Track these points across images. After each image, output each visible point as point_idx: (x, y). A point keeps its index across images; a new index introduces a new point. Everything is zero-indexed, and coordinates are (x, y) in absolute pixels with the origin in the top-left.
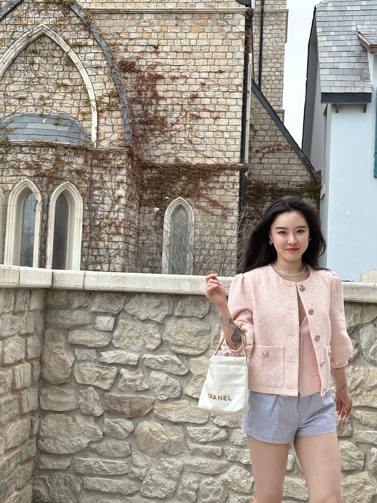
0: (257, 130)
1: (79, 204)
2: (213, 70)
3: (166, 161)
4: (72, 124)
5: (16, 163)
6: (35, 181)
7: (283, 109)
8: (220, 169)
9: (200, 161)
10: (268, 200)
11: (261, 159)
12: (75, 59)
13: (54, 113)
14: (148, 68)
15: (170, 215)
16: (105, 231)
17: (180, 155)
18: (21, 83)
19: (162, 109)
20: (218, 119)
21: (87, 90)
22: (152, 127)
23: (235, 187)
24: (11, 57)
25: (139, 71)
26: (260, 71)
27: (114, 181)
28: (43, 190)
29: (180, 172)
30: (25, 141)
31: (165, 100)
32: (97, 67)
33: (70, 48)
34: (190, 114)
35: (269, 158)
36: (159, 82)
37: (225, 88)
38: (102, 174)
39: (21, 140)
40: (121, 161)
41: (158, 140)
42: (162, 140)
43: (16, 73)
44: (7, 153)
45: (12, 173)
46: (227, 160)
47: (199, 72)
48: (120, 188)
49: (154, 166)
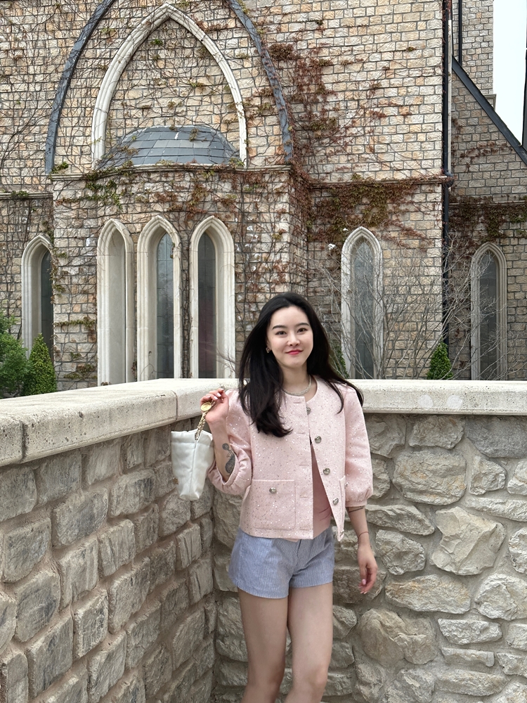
0: (461, 127)
1: (229, 246)
2: (399, 48)
3: (340, 179)
4: (213, 137)
5: (144, 196)
6: (170, 218)
7: (494, 93)
8: (414, 184)
9: (386, 175)
10: (480, 221)
11: (468, 166)
12: (212, 48)
13: (189, 125)
14: (310, 53)
15: (349, 252)
16: (265, 279)
17: (359, 169)
18: (143, 87)
19: (331, 108)
20: (409, 116)
21: (230, 89)
22: (319, 133)
23: (436, 208)
24: (128, 53)
25: (299, 58)
26: (460, 43)
27: (272, 211)
28: (181, 229)
29: (360, 193)
30: (153, 166)
31: (335, 95)
32: (242, 58)
33: (204, 34)
34: (371, 112)
35: (479, 164)
36: (326, 71)
37: (417, 72)
38: (256, 202)
39: (148, 165)
40: (281, 184)
41: (328, 152)
42: (333, 150)
43: (136, 75)
44: (131, 183)
45: (139, 210)
46: (423, 172)
47: (380, 52)
48: (282, 220)
49: (324, 187)
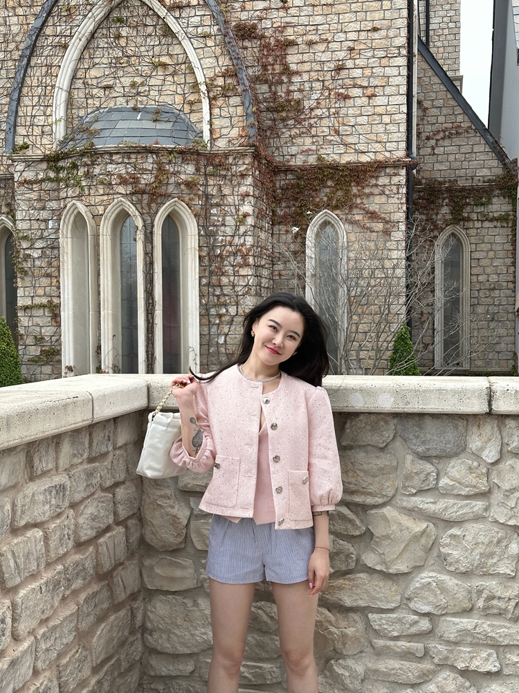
0: (427, 108)
1: (193, 229)
2: (365, 27)
3: (305, 162)
4: (176, 118)
5: (106, 178)
6: (133, 200)
7: (461, 74)
8: (379, 167)
9: (351, 158)
10: (444, 204)
11: (433, 149)
12: (175, 27)
13: (152, 105)
14: (275, 32)
15: (314, 236)
16: (229, 262)
17: (324, 151)
18: (105, 66)
19: (296, 89)
20: (373, 98)
21: (193, 69)
22: (284, 114)
23: (400, 191)
24: (89, 31)
25: (263, 37)
26: (428, 23)
27: (236, 194)
28: (144, 211)
29: (324, 176)
30: (115, 147)
31: (300, 75)
32: (205, 36)
33: (166, 11)
34: (336, 93)
35: (444, 147)
36: (291, 50)
37: (382, 52)
38: (220, 185)
39: (110, 145)
40: (245, 166)
41: (293, 133)
42: (298, 132)
43: (97, 53)
44: (93, 164)
45: (101, 192)
46: (388, 154)
47: (345, 32)
48: (246, 203)
49: (289, 170)
